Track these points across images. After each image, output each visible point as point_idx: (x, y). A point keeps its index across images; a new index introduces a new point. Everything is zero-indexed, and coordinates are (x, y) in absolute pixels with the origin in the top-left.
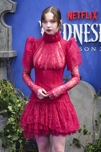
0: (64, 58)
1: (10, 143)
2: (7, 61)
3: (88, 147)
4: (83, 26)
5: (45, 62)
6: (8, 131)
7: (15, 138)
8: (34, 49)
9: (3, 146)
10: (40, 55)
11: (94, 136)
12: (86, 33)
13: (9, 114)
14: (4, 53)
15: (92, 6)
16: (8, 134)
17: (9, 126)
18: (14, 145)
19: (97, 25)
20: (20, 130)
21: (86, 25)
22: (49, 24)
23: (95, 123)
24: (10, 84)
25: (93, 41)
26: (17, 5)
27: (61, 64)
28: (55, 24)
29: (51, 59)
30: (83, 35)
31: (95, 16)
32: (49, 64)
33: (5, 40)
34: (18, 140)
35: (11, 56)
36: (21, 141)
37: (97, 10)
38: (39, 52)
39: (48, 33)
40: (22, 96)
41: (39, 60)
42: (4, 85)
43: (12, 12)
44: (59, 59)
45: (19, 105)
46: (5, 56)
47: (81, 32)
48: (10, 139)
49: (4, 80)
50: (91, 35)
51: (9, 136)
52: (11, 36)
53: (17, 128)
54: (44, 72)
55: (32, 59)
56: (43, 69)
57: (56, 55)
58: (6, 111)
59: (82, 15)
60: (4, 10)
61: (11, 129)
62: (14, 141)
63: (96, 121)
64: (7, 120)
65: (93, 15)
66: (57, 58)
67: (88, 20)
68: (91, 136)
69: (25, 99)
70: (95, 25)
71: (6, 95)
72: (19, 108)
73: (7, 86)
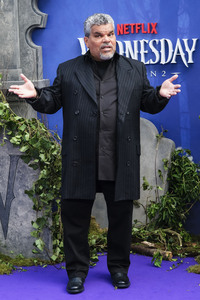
1: (44, 204)
3: (150, 206)
4: (139, 43)
6: (41, 188)
9: (35, 208)
11: (157, 191)
12: (142, 52)
15: (150, 15)
16: (40, 192)
17: (43, 181)
18: (50, 207)
19: (157, 40)
20: (57, 187)
21: (142, 42)
23: (158, 174)
24: (41, 124)
25: (152, 62)
26: (48, 17)
30: (139, 55)
31: (154, 29)
33: (33, 66)
34: (54, 200)
35: (42, 86)
36: (58, 201)
37: (157, 21)
40: (58, 140)
42: (33, 126)
43: (41, 26)
45: (55, 153)
47: (136, 51)
48: (44, 198)
49: (33, 120)
50: (150, 55)
51: (42, 195)
52: (41, 60)
53: (53, 184)
58: (37, 161)
59: (137, 28)
60: (31, 24)
61: (45, 185)
62: (49, 202)
63: (160, 171)
64: (39, 174)
65: (151, 27)
67: (145, 35)
68: (153, 192)
70: (155, 42)
71: (36, 140)
72: (55, 156)
73: (37, 126)
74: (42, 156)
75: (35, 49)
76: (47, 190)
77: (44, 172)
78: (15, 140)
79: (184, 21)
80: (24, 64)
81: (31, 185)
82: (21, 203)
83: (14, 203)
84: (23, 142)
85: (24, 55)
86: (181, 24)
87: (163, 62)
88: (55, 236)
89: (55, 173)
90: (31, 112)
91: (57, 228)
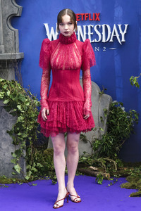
0: (80, 58)
1: (21, 140)
2: (15, 63)
3: (94, 142)
4: (87, 27)
5: (63, 62)
6: (18, 129)
7: (25, 136)
8: (51, 51)
9: (14, 143)
10: (57, 56)
11: (99, 132)
12: (89, 33)
13: (19, 113)
14: (11, 55)
15: (95, 7)
16: (18, 132)
17: (19, 124)
18: (24, 142)
19: (100, 26)
20: (30, 128)
21: (89, 26)
22: (67, 27)
23: (100, 120)
24: (18, 84)
25: (96, 41)
26: (23, 9)
27: (78, 64)
28: (72, 26)
29: (68, 59)
30: (87, 35)
31: (97, 18)
32: (67, 64)
33: (12, 43)
34: (27, 138)
35: (18, 57)
36: (30, 138)
37: (100, 12)
38: (56, 53)
39: (66, 35)
40: (30, 96)
41: (57, 61)
42: (13, 86)
43: (18, 15)
44: (76, 59)
45: (28, 104)
46: (12, 58)
47: (85, 33)
48: (20, 136)
49: (13, 81)
50: (94, 36)
51: (19, 134)
52: (17, 38)
53: (26, 126)
54: (62, 72)
55: (49, 59)
56: (61, 69)
57: (73, 55)
58: (15, 110)
59: (86, 17)
60: (10, 14)
61: (21, 127)
62: (24, 139)
63: (101, 117)
64: (17, 119)
65: (95, 16)
66: (74, 58)
67: (91, 22)
68: (96, 132)
69: (33, 98)
70: (98, 26)
71: (15, 95)
72: (28, 107)
73: (15, 86)
74: (19, 107)
76: (23, 131)
77: (21, 118)
79: (118, 12)
80: (6, 41)
81: (11, 127)
82: (4, 140)
84: (6, 97)
85: (6, 35)
86: (116, 14)
87: (104, 41)
88: (28, 163)
89: (28, 119)
90: (11, 76)
91: (29, 157)
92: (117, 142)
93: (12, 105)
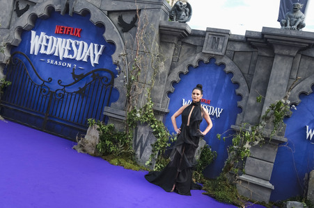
1: (156, 150)
2: (164, 113)
9: (152, 151)
13: (159, 137)
14: (163, 110)
17: (157, 142)
20: (162, 146)
24: (162, 123)
26: (175, 89)
33: (166, 104)
35: (166, 111)
36: (161, 151)
40: (167, 130)
42: (160, 123)
43: (172, 92)
48: (156, 148)
53: (160, 144)
60: (168, 90)
62: (158, 150)
69: (168, 132)
71: (159, 128)
72: (164, 135)
74: (160, 134)
75: (168, 99)
76: (158, 146)
77: (159, 140)
78: (153, 126)
79: (220, 102)
80: (163, 102)
81: (153, 143)
82: (149, 148)
83: (146, 147)
84: (155, 128)
85: (163, 100)
86: (218, 103)
88: (157, 163)
89: (162, 141)
90: (161, 119)
91: (158, 160)
92: (203, 165)
93: (156, 133)
